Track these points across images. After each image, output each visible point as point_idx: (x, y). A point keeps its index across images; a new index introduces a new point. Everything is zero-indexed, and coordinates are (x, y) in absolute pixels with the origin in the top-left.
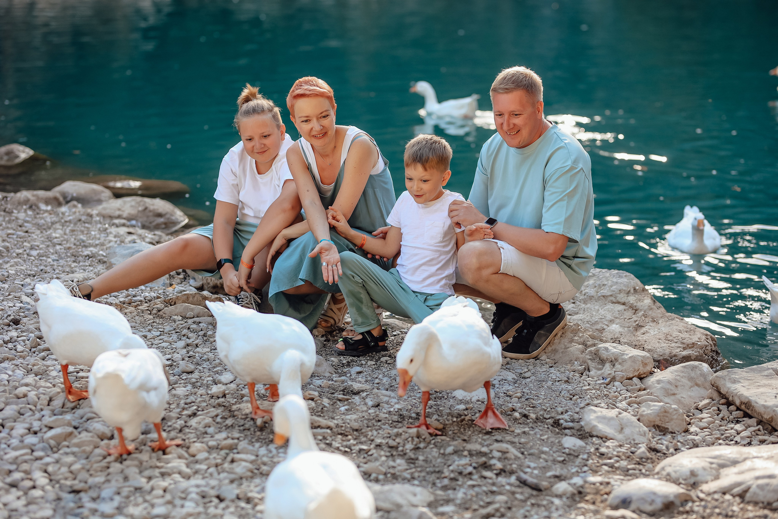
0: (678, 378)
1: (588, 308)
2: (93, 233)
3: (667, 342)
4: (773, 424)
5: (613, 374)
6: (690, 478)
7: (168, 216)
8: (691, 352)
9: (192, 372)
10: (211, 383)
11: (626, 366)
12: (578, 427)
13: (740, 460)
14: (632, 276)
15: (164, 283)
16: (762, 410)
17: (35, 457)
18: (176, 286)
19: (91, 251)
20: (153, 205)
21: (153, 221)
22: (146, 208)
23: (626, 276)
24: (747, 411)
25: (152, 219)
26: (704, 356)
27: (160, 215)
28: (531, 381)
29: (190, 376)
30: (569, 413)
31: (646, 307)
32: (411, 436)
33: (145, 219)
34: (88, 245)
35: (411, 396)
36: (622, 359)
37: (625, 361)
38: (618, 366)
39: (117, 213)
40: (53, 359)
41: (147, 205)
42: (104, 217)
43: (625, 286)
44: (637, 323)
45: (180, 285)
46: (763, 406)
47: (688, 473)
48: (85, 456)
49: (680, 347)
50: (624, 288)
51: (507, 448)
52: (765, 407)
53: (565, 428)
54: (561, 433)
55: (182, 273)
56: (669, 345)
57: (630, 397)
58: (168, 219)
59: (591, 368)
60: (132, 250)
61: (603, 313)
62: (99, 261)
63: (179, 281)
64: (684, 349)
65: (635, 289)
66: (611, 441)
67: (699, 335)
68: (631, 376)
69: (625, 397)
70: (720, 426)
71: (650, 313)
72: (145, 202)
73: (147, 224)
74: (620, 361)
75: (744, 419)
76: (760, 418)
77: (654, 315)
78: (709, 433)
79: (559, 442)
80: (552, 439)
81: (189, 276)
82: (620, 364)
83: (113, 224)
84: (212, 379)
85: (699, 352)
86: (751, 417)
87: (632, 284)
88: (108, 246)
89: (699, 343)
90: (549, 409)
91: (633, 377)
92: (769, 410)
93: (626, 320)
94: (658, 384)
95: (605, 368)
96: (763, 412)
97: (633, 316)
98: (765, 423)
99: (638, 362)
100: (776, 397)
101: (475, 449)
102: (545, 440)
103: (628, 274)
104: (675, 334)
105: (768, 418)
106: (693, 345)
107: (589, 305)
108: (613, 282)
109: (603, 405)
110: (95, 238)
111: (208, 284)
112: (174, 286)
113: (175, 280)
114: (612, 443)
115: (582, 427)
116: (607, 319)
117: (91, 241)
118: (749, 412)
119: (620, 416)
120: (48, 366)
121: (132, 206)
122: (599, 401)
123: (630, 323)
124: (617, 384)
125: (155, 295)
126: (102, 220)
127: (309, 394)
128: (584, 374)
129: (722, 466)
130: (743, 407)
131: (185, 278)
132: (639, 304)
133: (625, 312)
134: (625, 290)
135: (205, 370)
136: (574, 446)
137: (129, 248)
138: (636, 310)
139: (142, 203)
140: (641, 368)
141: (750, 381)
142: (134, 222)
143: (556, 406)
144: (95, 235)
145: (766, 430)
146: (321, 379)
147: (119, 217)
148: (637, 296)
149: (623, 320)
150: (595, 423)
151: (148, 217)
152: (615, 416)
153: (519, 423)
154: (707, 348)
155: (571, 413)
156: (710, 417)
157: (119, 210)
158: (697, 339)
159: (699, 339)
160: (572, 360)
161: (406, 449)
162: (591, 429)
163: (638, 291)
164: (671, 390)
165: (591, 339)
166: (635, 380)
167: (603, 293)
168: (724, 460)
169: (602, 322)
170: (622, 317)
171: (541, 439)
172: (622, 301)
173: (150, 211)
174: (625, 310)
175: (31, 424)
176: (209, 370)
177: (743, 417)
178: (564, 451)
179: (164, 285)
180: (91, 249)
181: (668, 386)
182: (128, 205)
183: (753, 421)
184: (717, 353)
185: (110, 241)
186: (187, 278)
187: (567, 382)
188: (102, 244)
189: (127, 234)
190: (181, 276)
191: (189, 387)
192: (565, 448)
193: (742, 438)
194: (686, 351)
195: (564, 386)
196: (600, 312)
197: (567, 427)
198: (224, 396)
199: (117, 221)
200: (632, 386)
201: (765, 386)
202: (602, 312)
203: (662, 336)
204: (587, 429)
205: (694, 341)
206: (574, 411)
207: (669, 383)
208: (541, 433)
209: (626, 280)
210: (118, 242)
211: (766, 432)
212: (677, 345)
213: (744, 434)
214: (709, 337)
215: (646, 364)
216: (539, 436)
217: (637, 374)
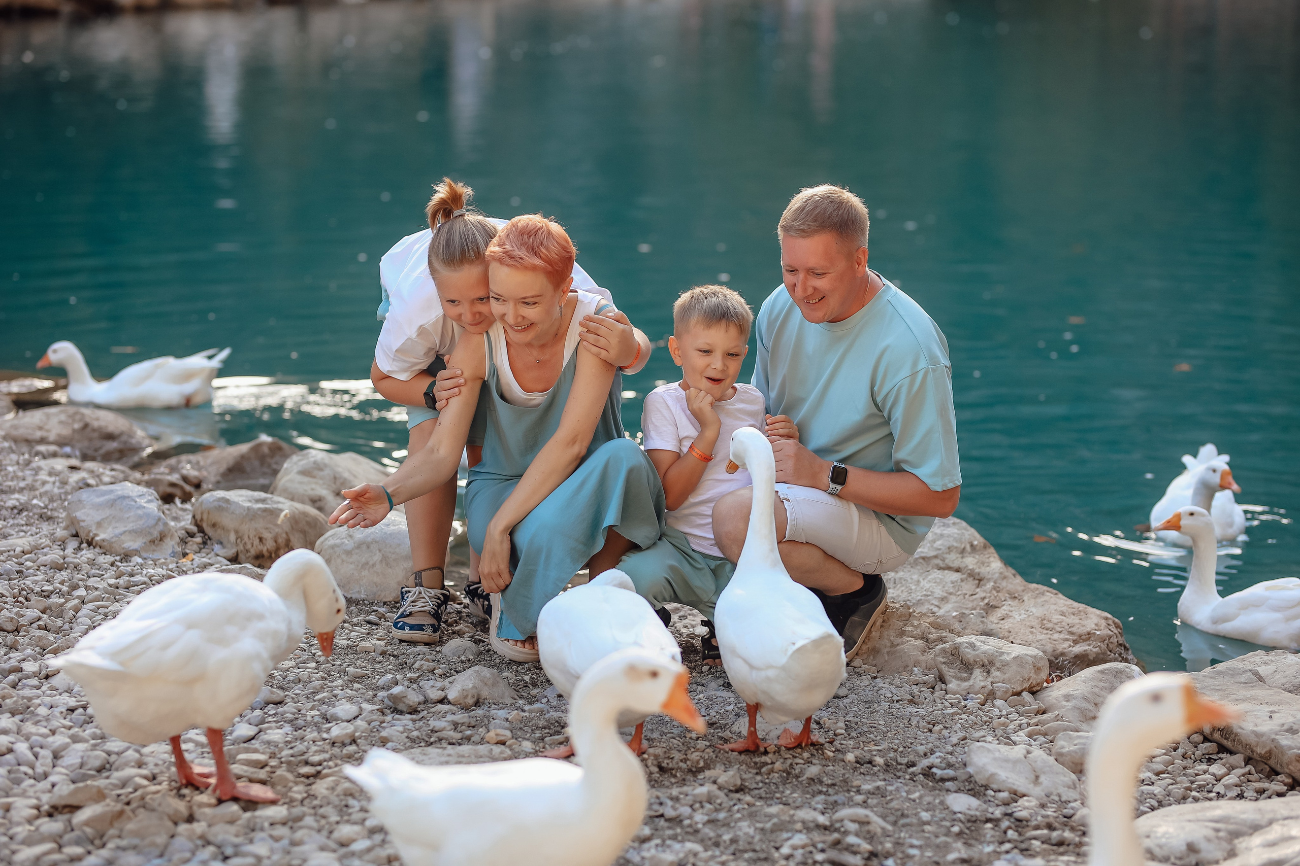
0: (1097, 690)
1: (901, 579)
2: (10, 469)
3: (1045, 632)
4: (1272, 762)
5: (990, 687)
6: (1188, 856)
7: (124, 438)
8: (1087, 648)
9: (280, 703)
10: (320, 720)
11: (1010, 673)
12: (964, 777)
13: (1263, 823)
14: (964, 524)
15: (173, 552)
16: (1252, 740)
17: (68, 855)
18: (194, 557)
19: (18, 500)
20: (97, 419)
21: (100, 448)
22: (86, 426)
23: (954, 524)
24: (1225, 742)
25: (98, 443)
26: (1109, 653)
27: (110, 437)
28: (852, 703)
29: (280, 710)
30: (938, 754)
31: (997, 575)
32: (698, 799)
33: (86, 443)
34: (7, 489)
35: (665, 734)
36: (1002, 661)
37: (1006, 664)
38: (995, 673)
39: (38, 434)
40: (32, 686)
41: (88, 420)
42: (16, 440)
43: (955, 540)
44: (986, 601)
45: (199, 555)
46: (1254, 732)
47: (1184, 848)
48: (158, 852)
49: (1067, 640)
50: (955, 544)
51: (867, 816)
52: (1257, 735)
53: (943, 780)
54: (939, 787)
55: (198, 535)
56: (1049, 636)
57: (1029, 725)
58: (125, 443)
59: (947, 678)
60: (112, 497)
61: (927, 586)
62: (41, 517)
63: (195, 547)
64: (1075, 642)
65: (972, 545)
66: (1025, 798)
67: (1096, 620)
68: (1019, 689)
69: (1020, 725)
70: (1185, 768)
71: (1004, 584)
72: (83, 415)
73: (90, 452)
74: (998, 664)
75: (1221, 755)
76: (1249, 752)
77: (1010, 587)
78: (1171, 781)
79: (942, 803)
80: (929, 799)
81: (210, 539)
82: (998, 669)
83: (37, 454)
84: (318, 713)
85: (1100, 647)
86: (1231, 753)
87: (967, 536)
88: (42, 490)
89: (1098, 633)
90: (901, 749)
91: (1022, 691)
92: (1264, 738)
93: (967, 596)
94: (1067, 701)
95: (973, 677)
96: (1254, 744)
97: (978, 590)
98: (1257, 761)
99: (1027, 666)
100: (1271, 717)
101: (811, 819)
102: (917, 801)
103: (957, 520)
104: (1056, 618)
105: (1263, 752)
106: (1088, 637)
107: (901, 574)
108: (936, 534)
109: (989, 738)
110: (15, 477)
111: (247, 551)
112: (191, 556)
113: (188, 546)
114: (1028, 801)
115: (971, 776)
116: (936, 595)
117: (10, 483)
118: (1228, 744)
119: (1029, 755)
120: (30, 699)
121: (61, 422)
122: (982, 733)
123: (975, 603)
124: (999, 702)
125: (164, 572)
126: (14, 447)
127: (497, 735)
128: (937, 688)
129: (1236, 835)
130: (1217, 735)
131: (205, 543)
132: (984, 571)
133: (963, 584)
134: (956, 547)
135: (300, 698)
136: (969, 809)
137: (104, 493)
138: (980, 580)
139: (78, 417)
140: (1033, 676)
141: (1220, 693)
142: (68, 450)
143: (912, 743)
144: (14, 472)
145: (1261, 772)
146: (502, 708)
147: (43, 441)
148: (977, 557)
149: (962, 597)
150: (992, 769)
151: (90, 440)
152: (1022, 756)
153: (861, 773)
154: (1111, 640)
155: (941, 754)
156: (1165, 754)
157: (40, 428)
158: (1093, 626)
159: (1096, 625)
160: (907, 666)
161: (697, 823)
162: (988, 779)
163: (978, 548)
164: (1090, 711)
165: (933, 630)
166: (1025, 694)
167: (922, 552)
168: (1236, 823)
169: (929, 601)
170: (959, 593)
171: (910, 799)
172: (956, 564)
173: (94, 430)
174: (962, 580)
175: (38, 799)
176: (308, 698)
177: (1218, 753)
178: (955, 817)
179: (174, 554)
180: (16, 496)
181: (1084, 705)
182: (54, 422)
183: (1238, 759)
184: (1126, 649)
185: (44, 483)
186: (209, 542)
187: (911, 702)
188: (32, 488)
189: (70, 470)
190: (198, 539)
191: (288, 728)
192: (955, 813)
193: (1227, 787)
194: (1078, 646)
195: (910, 709)
196: (922, 585)
197: (946, 777)
198: (354, 741)
199: (42, 448)
200: (1024, 706)
201: (1246, 700)
202: (925, 584)
203: (1035, 623)
204: (980, 779)
205: (1089, 629)
206: (944, 750)
207: (1085, 699)
208: (906, 788)
209: (956, 531)
210: (57, 484)
211: (1261, 775)
212: (1062, 636)
213: (1227, 780)
214: (1110, 622)
215: (1039, 669)
216: (904, 794)
217: (1026, 685)
